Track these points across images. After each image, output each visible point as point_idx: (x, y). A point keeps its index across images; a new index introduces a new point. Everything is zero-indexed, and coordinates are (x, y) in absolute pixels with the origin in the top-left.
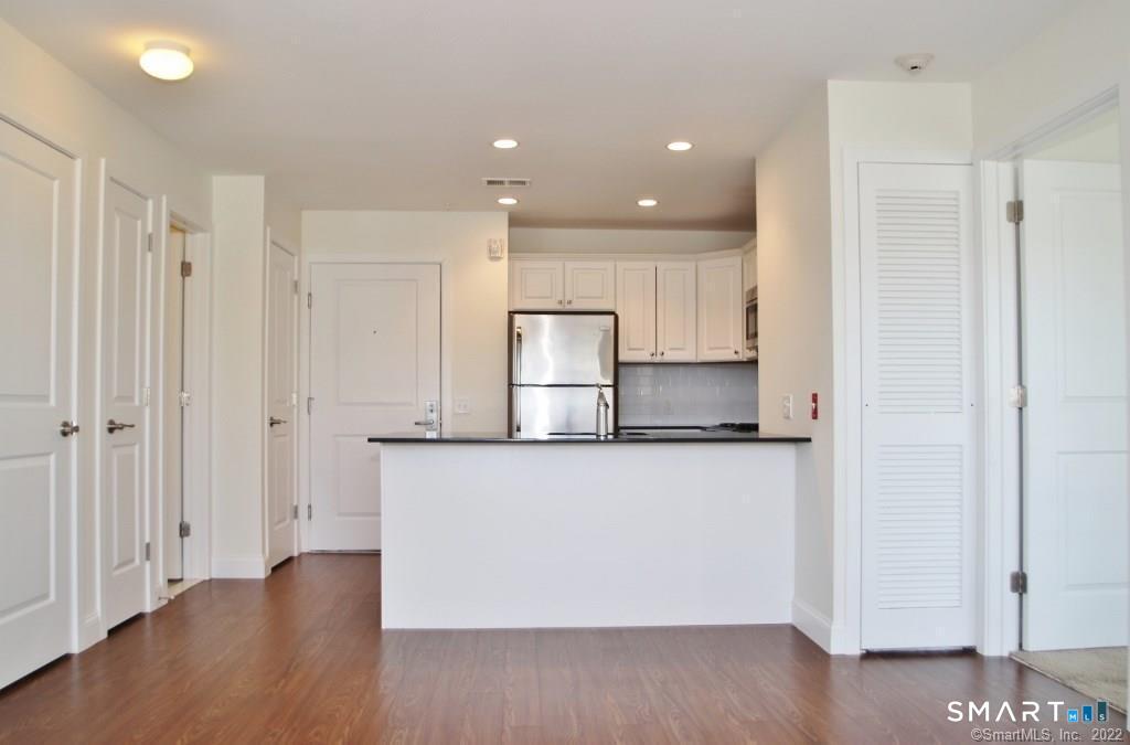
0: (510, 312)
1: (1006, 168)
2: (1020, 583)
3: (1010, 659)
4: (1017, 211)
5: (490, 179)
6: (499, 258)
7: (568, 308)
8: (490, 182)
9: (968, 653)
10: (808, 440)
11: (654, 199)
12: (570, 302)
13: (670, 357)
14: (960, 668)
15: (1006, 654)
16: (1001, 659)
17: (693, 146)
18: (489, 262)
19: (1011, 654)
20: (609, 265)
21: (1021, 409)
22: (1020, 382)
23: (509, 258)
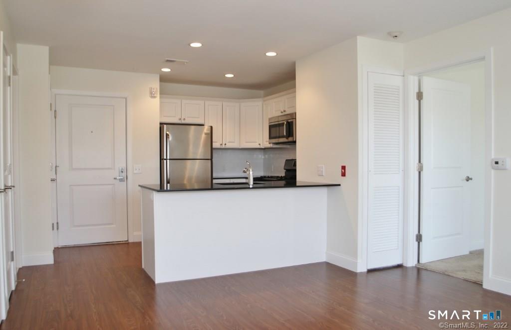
0: (161, 124)
1: (416, 78)
2: (419, 238)
3: (416, 267)
4: (420, 96)
5: (167, 59)
6: (155, 97)
7: (183, 122)
8: (168, 61)
9: (400, 266)
10: (340, 185)
11: (233, 74)
12: (184, 119)
13: (229, 145)
14: (398, 272)
15: (414, 265)
16: (413, 267)
17: (277, 54)
18: (150, 98)
19: (416, 265)
20: (202, 102)
21: (420, 173)
22: (420, 161)
23: (160, 98)
